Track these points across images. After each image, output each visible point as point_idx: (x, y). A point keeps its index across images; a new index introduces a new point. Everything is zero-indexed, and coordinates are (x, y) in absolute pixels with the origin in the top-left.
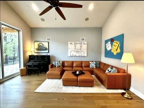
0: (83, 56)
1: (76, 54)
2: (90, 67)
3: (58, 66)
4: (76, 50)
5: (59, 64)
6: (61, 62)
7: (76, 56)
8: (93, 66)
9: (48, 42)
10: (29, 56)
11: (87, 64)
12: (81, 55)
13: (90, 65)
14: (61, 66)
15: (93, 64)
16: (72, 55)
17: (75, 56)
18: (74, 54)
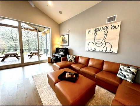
0: (108, 51)
1: (95, 47)
2: (118, 75)
3: (69, 60)
4: (96, 41)
5: (71, 59)
6: (74, 57)
7: (96, 51)
8: (125, 76)
9: (68, 35)
10: (56, 48)
11: (113, 68)
12: (104, 49)
13: (119, 71)
14: (73, 62)
15: (126, 71)
16: (90, 50)
17: (94, 51)
18: (93, 47)
